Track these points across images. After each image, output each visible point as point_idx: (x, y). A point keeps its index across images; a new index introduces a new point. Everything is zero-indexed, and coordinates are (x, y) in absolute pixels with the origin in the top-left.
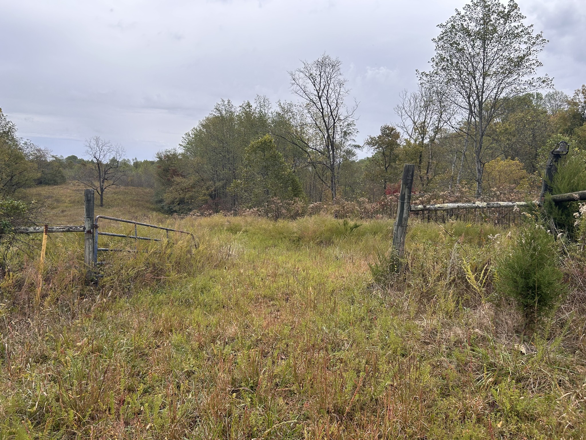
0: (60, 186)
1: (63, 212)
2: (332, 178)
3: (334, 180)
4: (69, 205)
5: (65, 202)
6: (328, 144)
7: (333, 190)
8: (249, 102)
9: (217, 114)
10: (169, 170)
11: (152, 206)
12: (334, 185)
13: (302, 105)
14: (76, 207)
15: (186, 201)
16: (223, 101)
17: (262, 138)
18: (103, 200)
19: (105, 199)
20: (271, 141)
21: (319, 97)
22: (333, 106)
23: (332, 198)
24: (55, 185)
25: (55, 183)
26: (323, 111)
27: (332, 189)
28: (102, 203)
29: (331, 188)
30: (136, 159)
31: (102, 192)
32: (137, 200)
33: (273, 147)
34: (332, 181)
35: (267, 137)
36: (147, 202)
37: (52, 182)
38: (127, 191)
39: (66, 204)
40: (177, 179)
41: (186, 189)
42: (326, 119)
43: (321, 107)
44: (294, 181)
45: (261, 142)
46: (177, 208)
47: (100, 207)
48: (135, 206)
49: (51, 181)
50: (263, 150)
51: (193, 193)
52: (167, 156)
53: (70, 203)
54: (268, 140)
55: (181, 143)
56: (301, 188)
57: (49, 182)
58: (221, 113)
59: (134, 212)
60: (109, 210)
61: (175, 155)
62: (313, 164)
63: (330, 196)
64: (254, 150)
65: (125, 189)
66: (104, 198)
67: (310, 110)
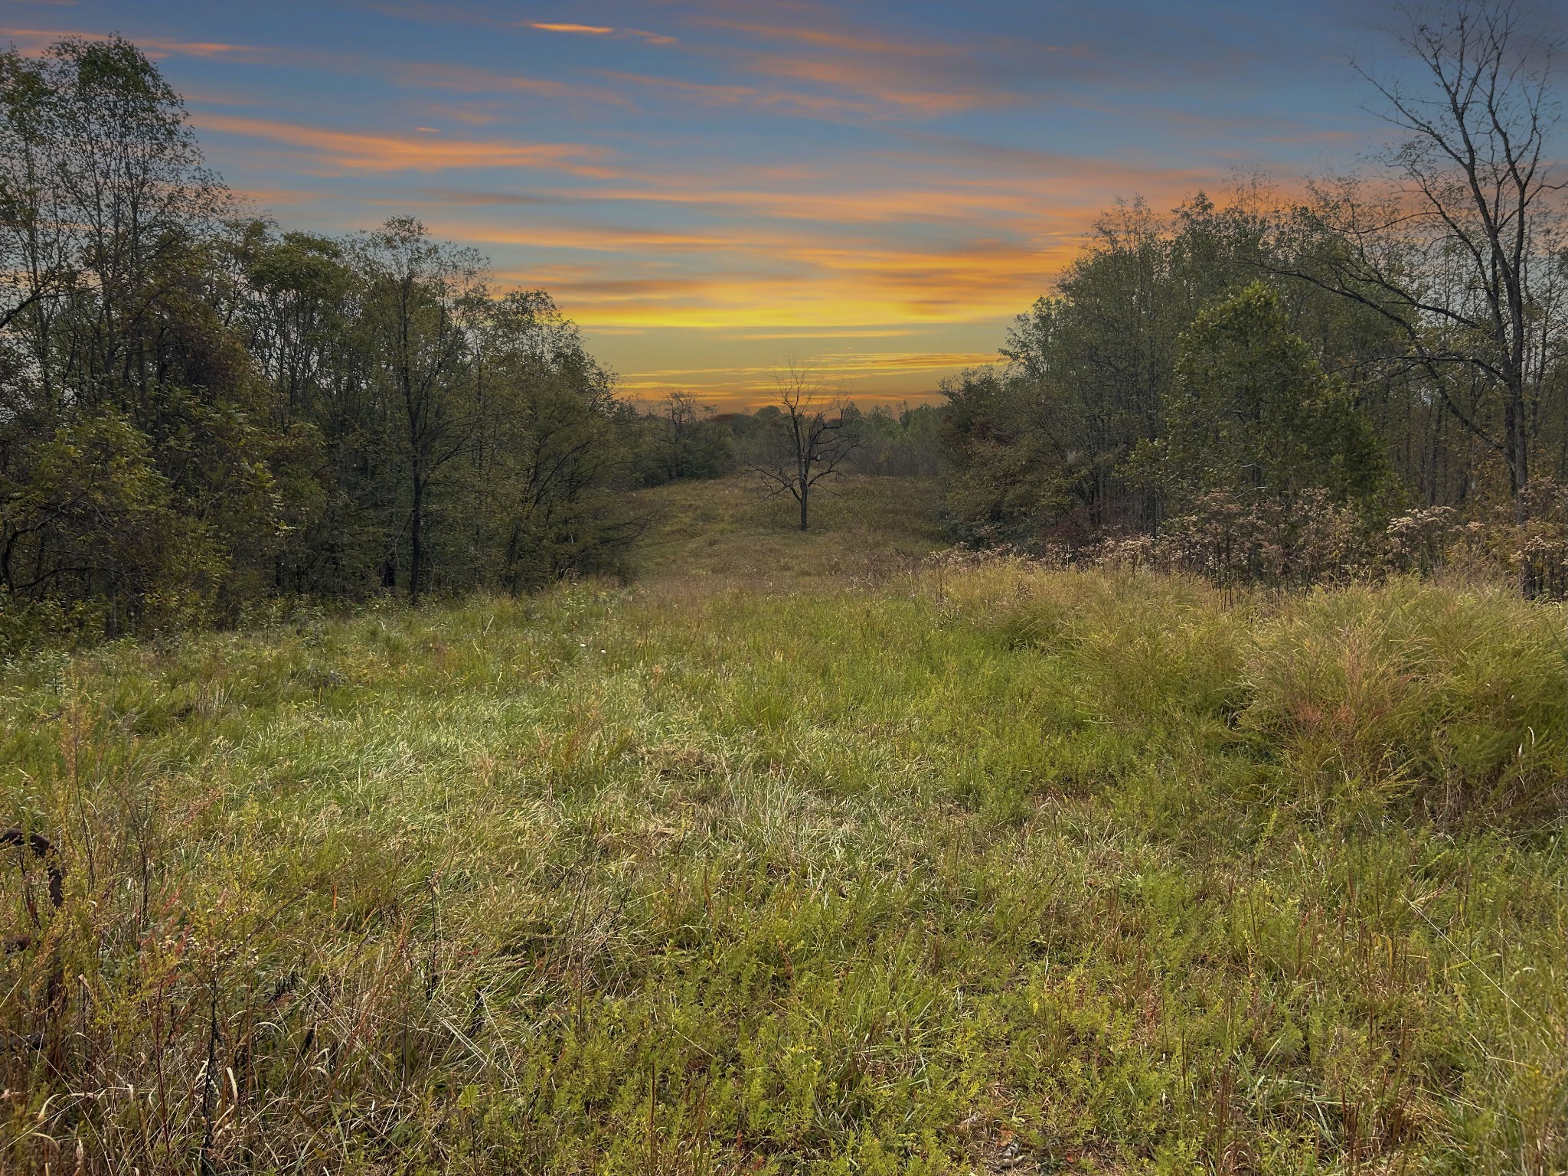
0: (719, 481)
1: (712, 543)
2: (1510, 411)
3: (1518, 420)
4: (729, 527)
5: (722, 521)
6: (1496, 286)
7: (1513, 459)
8: (1202, 195)
9: (1105, 247)
10: (972, 424)
11: (927, 527)
12: (1519, 439)
13: (1387, 152)
14: (744, 532)
15: (1005, 509)
16: (1120, 201)
17: (1237, 295)
18: (808, 512)
19: (811, 511)
20: (1268, 304)
21: (1455, 110)
22: (1519, 136)
23: (1509, 490)
24: (710, 478)
25: (712, 473)
26: (1473, 160)
27: (1511, 456)
28: (804, 521)
29: (1506, 450)
30: (905, 403)
31: (805, 493)
32: (892, 512)
33: (1275, 323)
34: (1511, 424)
35: (1256, 289)
36: (918, 515)
37: (706, 470)
38: (871, 488)
39: (722, 526)
40: (985, 449)
41: (1005, 476)
42: (1488, 192)
43: (1464, 147)
44: (1353, 432)
45: (1235, 309)
46: (986, 530)
47: (799, 532)
48: (885, 527)
49: (703, 468)
50: (1241, 335)
51: (1027, 487)
52: (969, 388)
53: (733, 522)
54: (1259, 300)
55: (1007, 347)
56: (1381, 457)
57: (699, 472)
58: (1114, 242)
59: (877, 545)
60: (819, 539)
61: (989, 383)
62: (1431, 366)
63: (1503, 480)
64: (1210, 338)
65: (870, 483)
66: (811, 507)
67: (1417, 167)
